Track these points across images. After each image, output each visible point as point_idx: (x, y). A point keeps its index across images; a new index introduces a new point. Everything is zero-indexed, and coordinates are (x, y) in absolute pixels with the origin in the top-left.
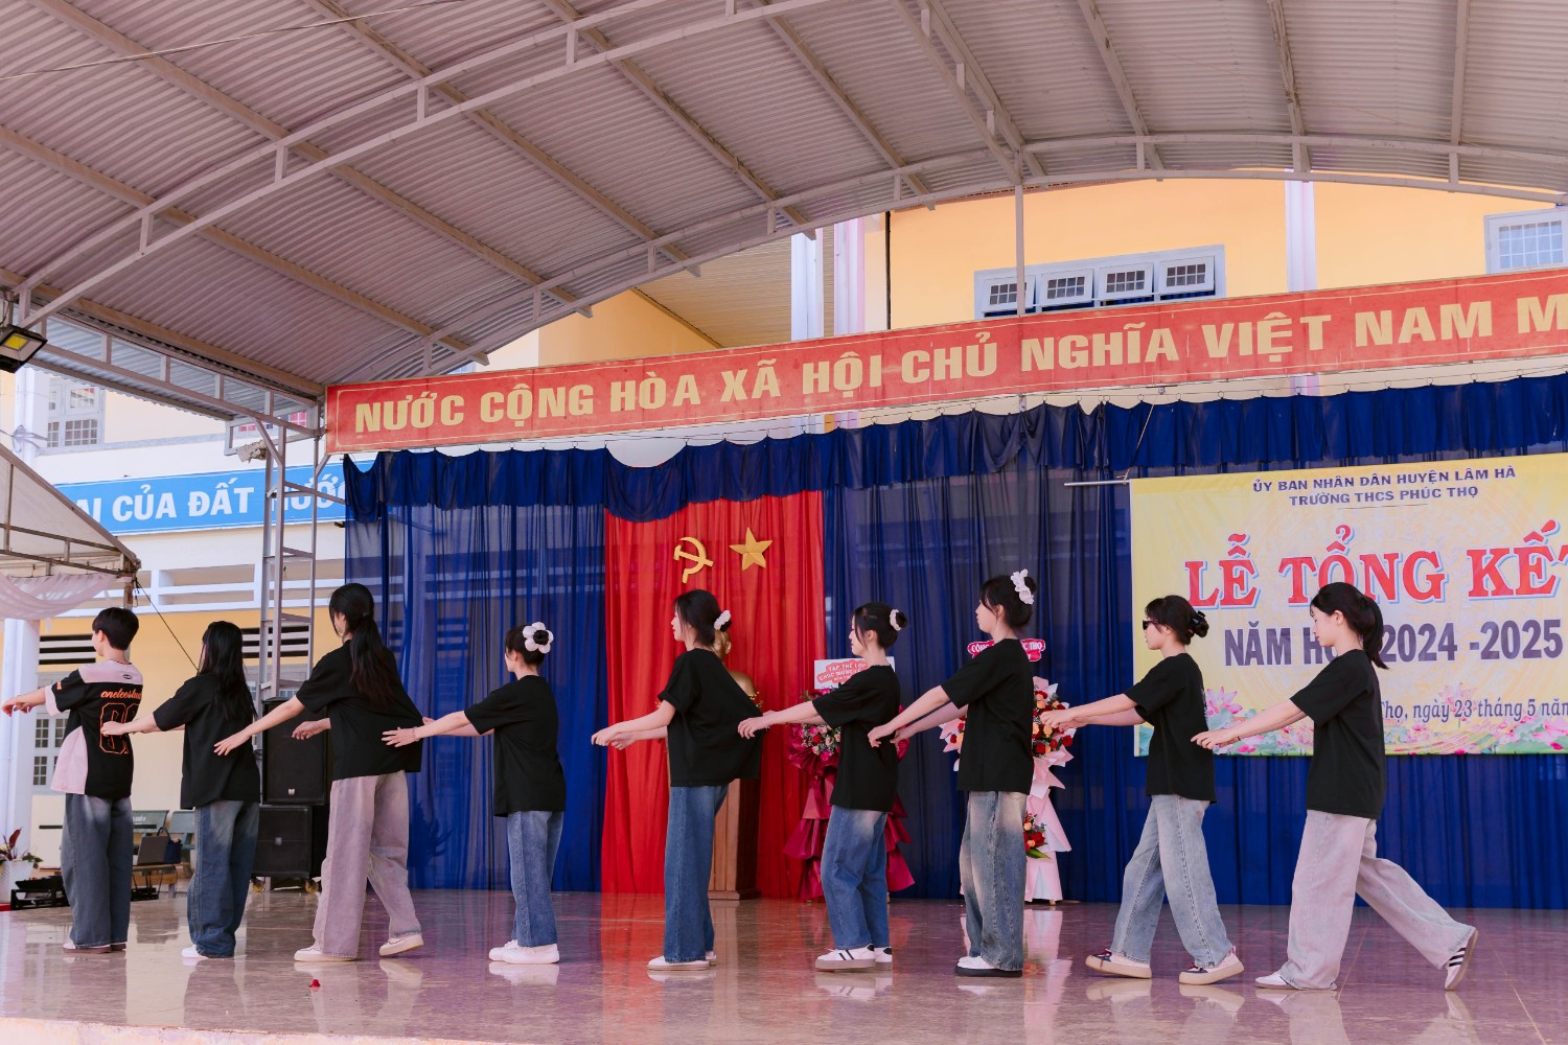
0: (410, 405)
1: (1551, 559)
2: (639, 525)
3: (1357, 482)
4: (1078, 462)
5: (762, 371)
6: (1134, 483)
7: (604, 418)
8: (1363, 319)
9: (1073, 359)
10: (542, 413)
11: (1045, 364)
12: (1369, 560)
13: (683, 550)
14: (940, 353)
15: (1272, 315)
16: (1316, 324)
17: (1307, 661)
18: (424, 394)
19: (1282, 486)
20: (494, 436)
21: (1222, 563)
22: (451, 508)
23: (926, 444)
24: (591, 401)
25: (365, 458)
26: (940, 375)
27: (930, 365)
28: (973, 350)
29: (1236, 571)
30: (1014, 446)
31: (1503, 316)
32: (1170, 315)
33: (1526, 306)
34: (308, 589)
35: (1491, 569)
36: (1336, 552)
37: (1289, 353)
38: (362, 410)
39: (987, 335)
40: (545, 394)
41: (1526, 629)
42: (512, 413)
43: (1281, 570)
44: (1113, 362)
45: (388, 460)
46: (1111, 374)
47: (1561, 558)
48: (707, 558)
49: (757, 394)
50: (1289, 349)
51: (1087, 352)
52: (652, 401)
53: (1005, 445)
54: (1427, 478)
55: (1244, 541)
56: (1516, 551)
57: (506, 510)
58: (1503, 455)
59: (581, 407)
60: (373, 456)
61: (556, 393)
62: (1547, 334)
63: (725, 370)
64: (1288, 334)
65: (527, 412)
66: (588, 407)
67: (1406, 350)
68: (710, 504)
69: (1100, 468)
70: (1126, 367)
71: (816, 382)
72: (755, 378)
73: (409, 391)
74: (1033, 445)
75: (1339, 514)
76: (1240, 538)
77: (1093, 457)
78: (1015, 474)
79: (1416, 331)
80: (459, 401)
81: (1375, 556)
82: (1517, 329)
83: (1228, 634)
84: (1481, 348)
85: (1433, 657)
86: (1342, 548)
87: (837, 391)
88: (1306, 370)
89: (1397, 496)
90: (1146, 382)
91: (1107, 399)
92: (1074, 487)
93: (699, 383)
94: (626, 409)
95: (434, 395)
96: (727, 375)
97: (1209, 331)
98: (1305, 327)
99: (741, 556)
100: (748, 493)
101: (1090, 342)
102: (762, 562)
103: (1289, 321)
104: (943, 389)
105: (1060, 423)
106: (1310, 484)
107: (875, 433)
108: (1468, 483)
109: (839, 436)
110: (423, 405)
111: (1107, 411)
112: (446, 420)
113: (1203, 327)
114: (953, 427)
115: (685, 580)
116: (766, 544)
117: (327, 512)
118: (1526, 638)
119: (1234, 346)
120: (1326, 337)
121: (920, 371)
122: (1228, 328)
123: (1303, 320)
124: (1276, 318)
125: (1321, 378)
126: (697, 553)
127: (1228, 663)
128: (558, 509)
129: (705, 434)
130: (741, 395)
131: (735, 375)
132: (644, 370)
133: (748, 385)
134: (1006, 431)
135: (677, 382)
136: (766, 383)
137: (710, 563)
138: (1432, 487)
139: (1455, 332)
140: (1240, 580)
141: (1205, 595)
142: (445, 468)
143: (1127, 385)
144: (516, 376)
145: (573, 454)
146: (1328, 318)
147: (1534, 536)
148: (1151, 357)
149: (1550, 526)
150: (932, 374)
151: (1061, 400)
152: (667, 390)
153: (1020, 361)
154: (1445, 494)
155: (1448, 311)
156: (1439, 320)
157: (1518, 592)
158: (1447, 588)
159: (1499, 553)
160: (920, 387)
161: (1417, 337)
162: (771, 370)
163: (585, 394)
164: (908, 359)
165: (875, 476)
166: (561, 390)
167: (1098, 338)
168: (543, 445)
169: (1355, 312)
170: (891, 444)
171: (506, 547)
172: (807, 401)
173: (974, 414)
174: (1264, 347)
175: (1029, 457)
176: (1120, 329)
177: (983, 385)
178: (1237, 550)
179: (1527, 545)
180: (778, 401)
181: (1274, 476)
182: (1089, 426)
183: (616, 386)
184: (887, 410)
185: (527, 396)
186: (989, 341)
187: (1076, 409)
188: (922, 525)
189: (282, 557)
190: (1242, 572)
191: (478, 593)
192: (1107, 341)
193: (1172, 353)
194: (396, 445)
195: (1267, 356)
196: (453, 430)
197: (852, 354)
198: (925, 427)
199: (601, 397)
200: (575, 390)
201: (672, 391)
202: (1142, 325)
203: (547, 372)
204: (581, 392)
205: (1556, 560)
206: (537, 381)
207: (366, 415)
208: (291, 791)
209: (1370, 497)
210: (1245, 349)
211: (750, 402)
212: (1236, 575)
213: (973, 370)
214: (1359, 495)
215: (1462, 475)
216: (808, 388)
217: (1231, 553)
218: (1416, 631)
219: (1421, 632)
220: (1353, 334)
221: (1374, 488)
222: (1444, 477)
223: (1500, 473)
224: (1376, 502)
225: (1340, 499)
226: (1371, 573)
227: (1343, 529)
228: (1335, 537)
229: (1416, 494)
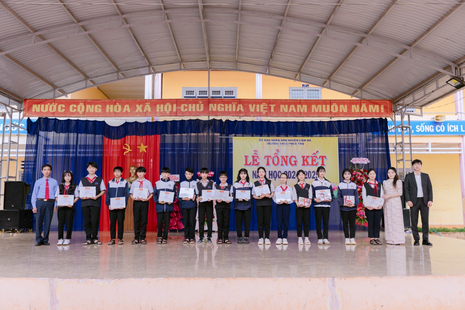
0: (49, 106)
1: (317, 159)
2: (113, 140)
3: (280, 140)
4: (222, 132)
5: (147, 105)
6: (233, 137)
7: (104, 114)
8: (282, 106)
9: (221, 109)
10: (87, 111)
11: (214, 110)
12: (283, 157)
13: (124, 147)
14: (190, 105)
15: (263, 104)
16: (272, 106)
18: (53, 103)
19: (265, 140)
20: (73, 116)
21: (252, 156)
22: (59, 133)
23: (186, 126)
24: (101, 109)
25: (34, 119)
26: (190, 110)
27: (188, 108)
28: (198, 105)
30: (207, 127)
31: (309, 108)
32: (242, 101)
33: (313, 106)
34: (16, 152)
35: (306, 160)
36: (276, 155)
37: (267, 112)
38: (34, 106)
39: (201, 102)
40: (88, 106)
41: (312, 173)
42: (79, 110)
43: (264, 158)
44: (229, 111)
45: (41, 120)
46: (229, 113)
47: (319, 158)
48: (131, 149)
49: (145, 111)
50: (267, 111)
51: (223, 108)
52: (117, 110)
53: (205, 127)
54: (294, 140)
55: (257, 152)
56: (311, 156)
57: (75, 135)
58: (308, 137)
59: (98, 110)
60: (37, 118)
61: (91, 106)
62: (317, 113)
63: (137, 104)
64: (267, 108)
65: (83, 110)
66: (100, 110)
67: (290, 113)
68: (132, 136)
69: (226, 134)
70: (232, 112)
71: (160, 109)
72: (145, 107)
73: (49, 102)
74: (212, 127)
75: (276, 147)
76: (255, 151)
77: (225, 131)
78: (206, 134)
79: (292, 110)
80: (64, 106)
81: (283, 156)
82: (312, 111)
83: (253, 171)
84: (305, 114)
85: (295, 178)
86: (277, 154)
87: (165, 112)
88: (270, 116)
89: (288, 144)
90: (237, 116)
91: (228, 119)
92: (220, 138)
93: (130, 107)
94: (111, 111)
95: (56, 104)
96: (137, 106)
97: (250, 106)
98: (270, 107)
99: (139, 149)
100: (142, 134)
101: (225, 106)
102: (145, 151)
103: (267, 105)
104: (190, 114)
105: (217, 123)
106: (271, 140)
107: (174, 122)
108: (302, 142)
109: (165, 122)
110: (53, 106)
111: (228, 121)
112: (59, 110)
113: (249, 105)
114: (192, 122)
115: (124, 154)
116: (146, 147)
117: (22, 132)
118: (312, 174)
119: (255, 110)
120: (275, 109)
121: (185, 109)
122: (254, 105)
123: (270, 105)
124: (264, 104)
125: (273, 118)
126: (128, 148)
127: (253, 178)
128: (90, 135)
129: (131, 119)
130: (141, 111)
131: (139, 106)
132: (115, 102)
133: (143, 109)
134: (205, 124)
135: (124, 106)
136: (147, 108)
137: (131, 151)
138: (295, 142)
139: (300, 111)
140: (256, 160)
141: (248, 163)
142: (58, 122)
143: (233, 116)
144: (80, 101)
145: (95, 122)
146: (275, 105)
147: (315, 154)
148: (238, 110)
149: (317, 152)
150: (188, 110)
151: (218, 118)
152: (121, 108)
153: (209, 109)
154: (298, 144)
155: (299, 106)
156: (297, 108)
157: (311, 165)
158: (297, 163)
159: (308, 157)
160: (185, 113)
161: (292, 111)
162: (149, 106)
163: (99, 107)
164: (182, 106)
165: (173, 132)
166: (93, 106)
167: (226, 105)
168: (87, 119)
170: (178, 125)
171: (75, 144)
172: (157, 113)
173: (198, 120)
174: (262, 110)
175: (210, 130)
176: (231, 103)
177: (199, 114)
179: (313, 155)
180: (150, 113)
181: (263, 138)
182: (224, 125)
183: (108, 106)
184: (177, 117)
185: (83, 106)
186: (202, 103)
187: (221, 120)
188: (183, 144)
189: (10, 143)
190: (256, 158)
191: (66, 155)
192: (228, 106)
193: (242, 110)
194: (44, 116)
195: (262, 112)
196: (61, 113)
197: (169, 103)
198: (186, 122)
199: (104, 108)
200: (96, 106)
201: (123, 108)
202: (236, 103)
203: (89, 101)
204: (98, 107)
205: (318, 159)
206: (86, 103)
207: (36, 108)
208: (13, 206)
209: (283, 144)
210: (258, 110)
211: (143, 112)
212: (255, 159)
213: (198, 110)
214: (280, 143)
215: (301, 140)
216: (158, 110)
217: (254, 154)
218: (292, 172)
219: (292, 173)
220: (280, 109)
221: (284, 142)
222: (297, 140)
223: (308, 140)
224: (284, 145)
225: (275, 144)
226: (283, 160)
227: (277, 150)
228: (276, 152)
229: (292, 144)
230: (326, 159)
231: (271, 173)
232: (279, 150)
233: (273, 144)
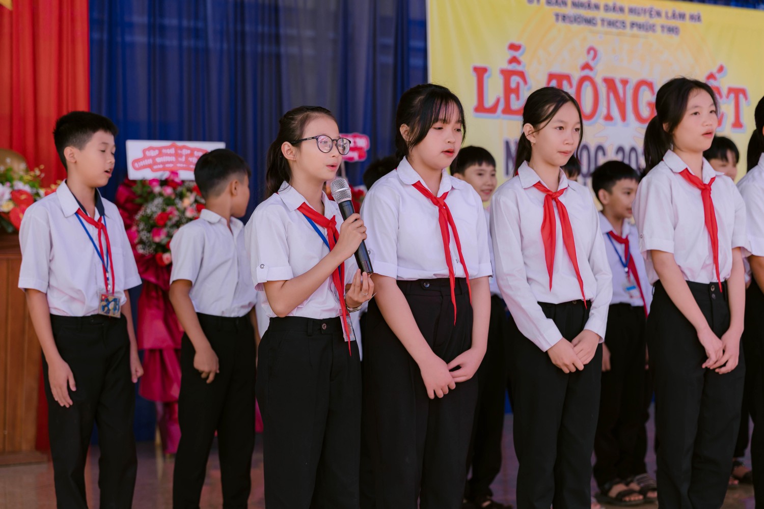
3: (601, 7)
12: (610, 83)
19: (549, 2)
21: (502, 72)
29: (515, 80)
36: (586, 72)
47: (728, 97)
54: (648, 15)
55: (520, 51)
75: (589, 36)
76: (514, 47)
81: (613, 81)
83: (507, 144)
86: (591, 69)
89: (628, 25)
108: (673, 23)
138: (651, 21)
141: (489, 102)
147: (713, 75)
149: (721, 69)
154: (659, 29)
178: (514, 60)
190: (518, 84)
209: (611, 24)
212: (513, 85)
214: (603, 21)
215: (669, 13)
217: (509, 62)
221: (612, 16)
222: (659, 14)
223: (692, 17)
224: (613, 30)
225: (589, 21)
226: (612, 96)
227: (592, 53)
228: (584, 59)
229: (640, 26)
230: (747, 99)
232: (600, 49)
233: (576, 19)
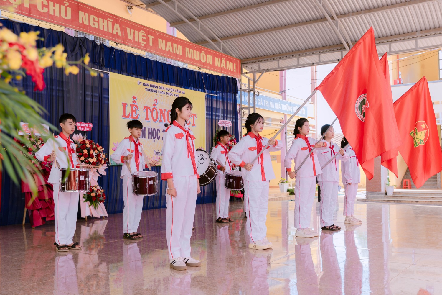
3: (158, 87)
6: (110, 73)
8: (160, 40)
11: (86, 22)
12: (160, 110)
16: (151, 38)
17: (149, 138)
19: (144, 84)
21: (131, 105)
26: (52, 12)
27: (48, 7)
28: (63, 7)
29: (135, 108)
30: (78, 49)
31: (184, 51)
32: (119, 20)
33: (187, 49)
36: (154, 107)
37: (145, 44)
39: (68, 4)
43: (144, 110)
46: (104, 34)
54: (171, 90)
55: (136, 99)
58: (182, 87)
62: (190, 59)
64: (145, 38)
67: (168, 53)
69: (102, 66)
70: (108, 33)
75: (155, 96)
76: (134, 98)
79: (169, 49)
81: (162, 109)
82: (185, 56)
84: (180, 58)
88: (149, 51)
89: (165, 93)
90: (113, 40)
91: (103, 42)
97: (128, 29)
98: (148, 38)
101: (99, 20)
103: (145, 35)
106: (149, 85)
108: (177, 93)
111: (103, 46)
114: (55, 35)
119: (134, 37)
120: (153, 43)
121: (44, 8)
122: (132, 31)
123: (149, 36)
124: (142, 32)
138: (172, 93)
139: (176, 52)
140: (135, 111)
141: (127, 114)
143: (109, 39)
146: (153, 37)
148: (115, 32)
154: (174, 95)
155: (175, 45)
156: (173, 47)
160: (44, 15)
167: (101, 20)
169: (158, 38)
173: (62, 32)
174: (141, 41)
176: (106, 19)
177: (67, 23)
178: (134, 102)
181: (142, 81)
186: (68, 7)
192: (103, 22)
193: (120, 34)
195: (141, 43)
209: (161, 92)
210: (136, 40)
212: (134, 109)
213: (63, 15)
214: (159, 91)
215: (176, 91)
220: (158, 44)
221: (161, 90)
222: (173, 90)
223: (182, 92)
224: (162, 94)
225: (155, 91)
226: (161, 114)
227: (156, 100)
228: (154, 102)
229: (169, 94)
230: (196, 118)
231: (150, 132)
232: (158, 100)
233: (152, 90)
